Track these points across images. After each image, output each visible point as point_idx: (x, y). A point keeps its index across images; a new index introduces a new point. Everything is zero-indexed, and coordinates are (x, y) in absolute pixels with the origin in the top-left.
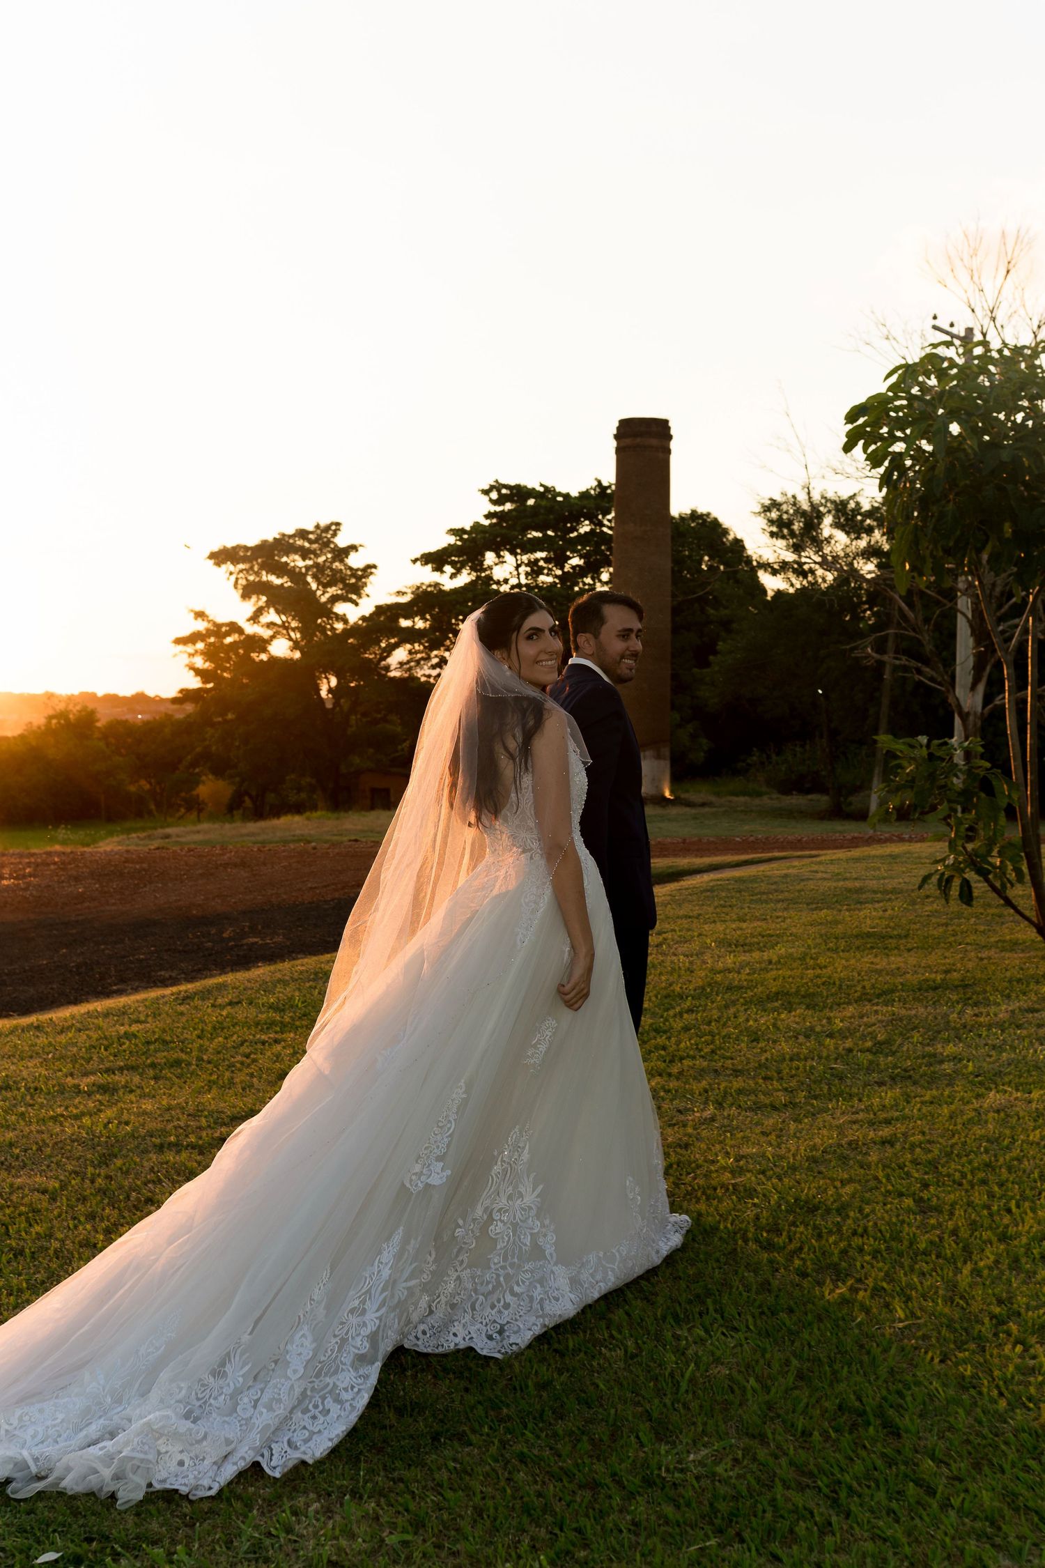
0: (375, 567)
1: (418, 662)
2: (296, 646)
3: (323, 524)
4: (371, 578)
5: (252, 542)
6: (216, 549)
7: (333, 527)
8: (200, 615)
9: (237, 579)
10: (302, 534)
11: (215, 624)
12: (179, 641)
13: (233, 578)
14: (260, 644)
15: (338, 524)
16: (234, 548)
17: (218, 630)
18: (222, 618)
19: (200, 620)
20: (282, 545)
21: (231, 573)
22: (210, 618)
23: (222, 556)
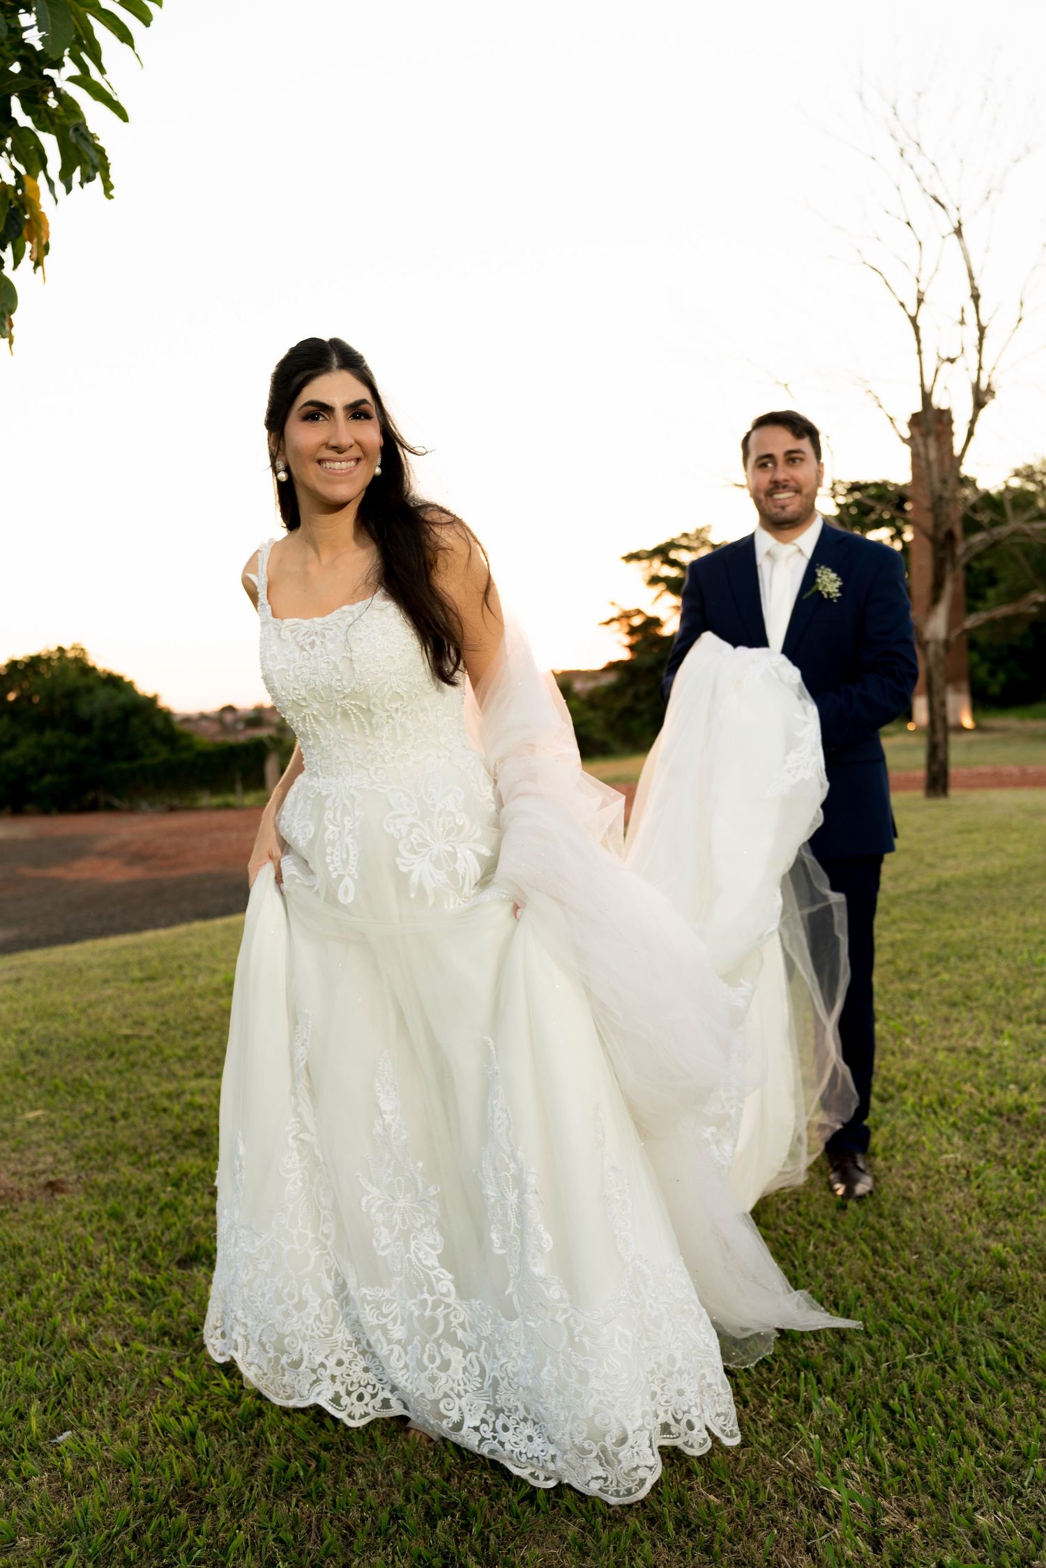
3: (700, 527)
5: (650, 547)
6: (625, 554)
8: (613, 604)
10: (686, 535)
17: (627, 616)
20: (672, 545)
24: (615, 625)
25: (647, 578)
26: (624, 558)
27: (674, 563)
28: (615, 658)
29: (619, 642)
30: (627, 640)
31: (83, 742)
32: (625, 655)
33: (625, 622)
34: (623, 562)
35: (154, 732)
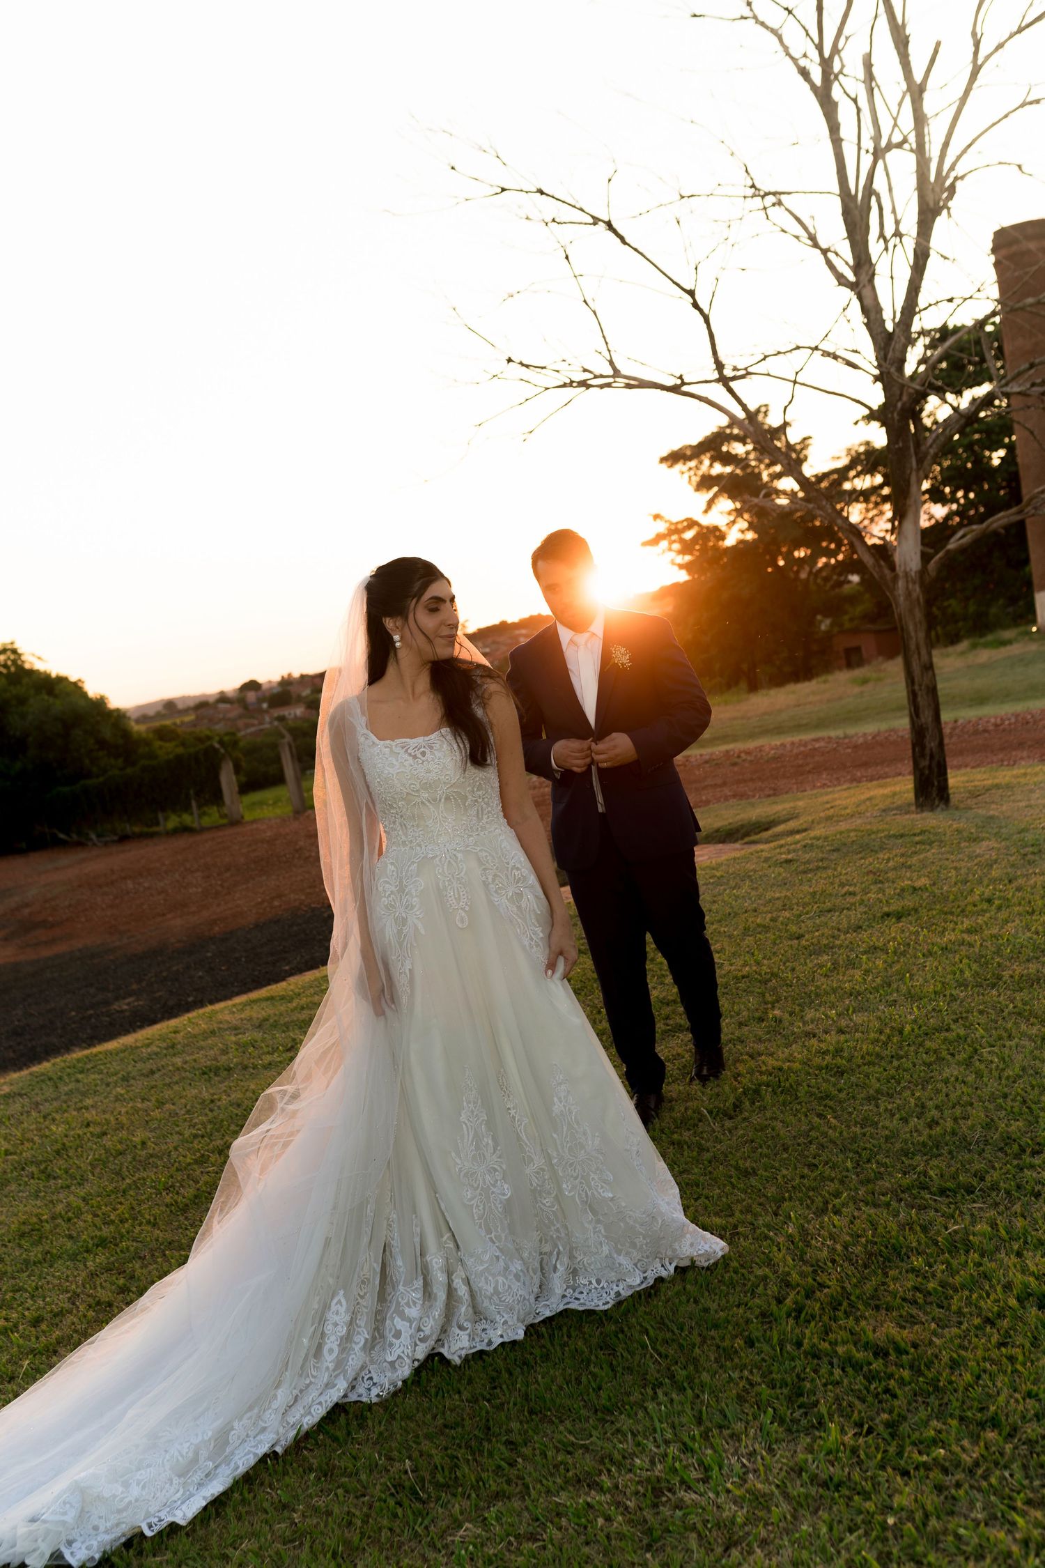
0: (810, 438)
1: (872, 520)
2: (751, 527)
4: (810, 448)
5: (695, 441)
6: (665, 454)
7: (763, 409)
8: (657, 517)
9: (690, 477)
11: (671, 523)
12: (646, 544)
13: (686, 476)
14: (716, 533)
15: (766, 406)
16: (681, 449)
17: (675, 530)
18: (677, 516)
19: (658, 520)
21: (683, 473)
22: (667, 517)
23: (675, 458)
24: (664, 544)
25: (696, 479)
26: (663, 460)
27: (728, 459)
28: (669, 581)
29: (673, 563)
30: (681, 559)
31: (18, 766)
32: (683, 576)
33: (674, 537)
34: (664, 466)
35: (102, 744)
